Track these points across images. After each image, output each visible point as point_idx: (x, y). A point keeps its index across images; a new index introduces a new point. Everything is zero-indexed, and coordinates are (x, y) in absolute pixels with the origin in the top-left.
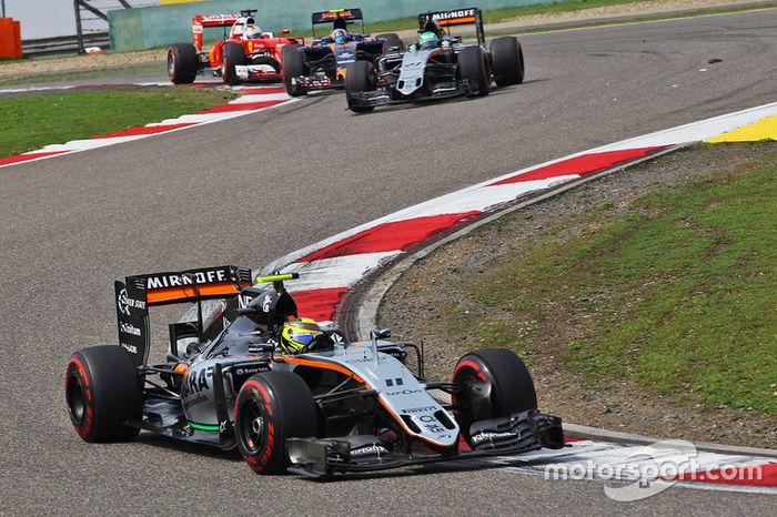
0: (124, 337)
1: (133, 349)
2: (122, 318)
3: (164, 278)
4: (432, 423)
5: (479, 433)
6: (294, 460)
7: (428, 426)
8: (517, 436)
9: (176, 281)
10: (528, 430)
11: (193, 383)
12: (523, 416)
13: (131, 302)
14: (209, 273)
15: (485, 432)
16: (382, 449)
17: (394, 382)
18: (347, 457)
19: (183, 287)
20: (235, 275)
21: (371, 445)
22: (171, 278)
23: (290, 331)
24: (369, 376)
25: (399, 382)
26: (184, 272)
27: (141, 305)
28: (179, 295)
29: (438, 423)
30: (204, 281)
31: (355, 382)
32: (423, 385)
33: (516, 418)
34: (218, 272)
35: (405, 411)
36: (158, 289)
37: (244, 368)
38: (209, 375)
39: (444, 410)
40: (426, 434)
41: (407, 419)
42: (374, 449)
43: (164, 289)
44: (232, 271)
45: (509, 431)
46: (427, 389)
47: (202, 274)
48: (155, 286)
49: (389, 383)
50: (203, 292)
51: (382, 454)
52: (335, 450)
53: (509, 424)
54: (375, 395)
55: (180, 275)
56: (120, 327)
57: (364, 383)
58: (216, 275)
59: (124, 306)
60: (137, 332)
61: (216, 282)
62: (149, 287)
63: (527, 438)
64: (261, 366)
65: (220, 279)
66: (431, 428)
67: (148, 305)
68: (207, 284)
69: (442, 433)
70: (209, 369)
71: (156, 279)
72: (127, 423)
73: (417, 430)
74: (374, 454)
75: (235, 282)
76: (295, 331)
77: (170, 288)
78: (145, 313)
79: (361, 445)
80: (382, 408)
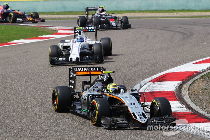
0: (70, 84)
1: (72, 87)
2: (70, 78)
3: (82, 68)
4: (141, 116)
5: (154, 120)
6: (102, 122)
7: (139, 117)
8: (164, 122)
9: (85, 69)
10: (167, 121)
11: (82, 98)
12: (167, 116)
13: (72, 74)
14: (95, 68)
15: (155, 120)
16: (126, 122)
17: (133, 104)
18: (116, 123)
19: (87, 71)
20: (102, 69)
21: (123, 121)
22: (84, 68)
23: (109, 87)
24: (126, 102)
25: (134, 104)
26: (88, 67)
27: (75, 75)
28: (86, 73)
29: (142, 116)
30: (93, 70)
31: (123, 103)
32: (141, 106)
33: (164, 117)
34: (97, 68)
35: (134, 112)
36: (80, 71)
37: (96, 96)
38: (86, 97)
39: (145, 113)
40: (139, 119)
41: (134, 114)
42: (124, 122)
43: (82, 71)
44: (101, 68)
45: (162, 120)
46: (141, 107)
47: (93, 68)
48: (80, 70)
49: (131, 104)
50: (92, 73)
51: (126, 123)
52: (113, 121)
53: (162, 118)
54: (127, 107)
55: (87, 68)
56: (69, 80)
57: (125, 103)
58: (96, 69)
59: (71, 75)
60: (73, 82)
61: (96, 71)
62: (78, 70)
63: (166, 123)
64: (101, 96)
65: (98, 70)
66: (140, 118)
67: (76, 75)
68: (94, 71)
69: (143, 119)
70: (87, 95)
71: (80, 68)
72: (67, 107)
73: (136, 118)
74: (124, 123)
75: (101, 71)
76: (111, 87)
77: (84, 71)
78: (75, 77)
79: (121, 120)
80: (128, 111)
